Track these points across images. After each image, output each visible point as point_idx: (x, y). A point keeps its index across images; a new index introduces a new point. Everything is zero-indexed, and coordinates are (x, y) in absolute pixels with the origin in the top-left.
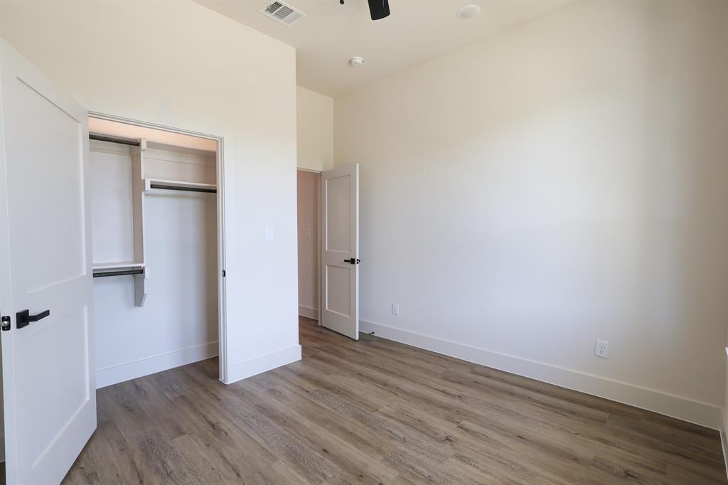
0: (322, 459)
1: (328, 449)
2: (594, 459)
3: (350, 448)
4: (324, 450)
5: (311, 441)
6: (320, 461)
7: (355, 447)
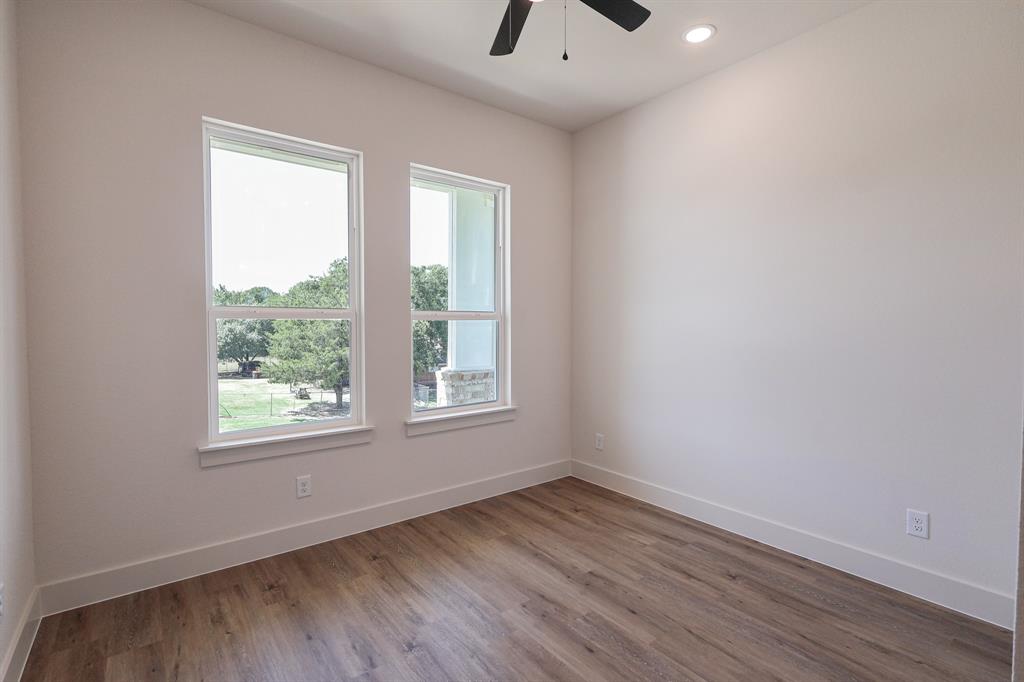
0: (593, 639)
1: (587, 653)
2: (267, 604)
3: (555, 650)
4: (591, 651)
5: (614, 668)
6: (594, 637)
7: (547, 652)
